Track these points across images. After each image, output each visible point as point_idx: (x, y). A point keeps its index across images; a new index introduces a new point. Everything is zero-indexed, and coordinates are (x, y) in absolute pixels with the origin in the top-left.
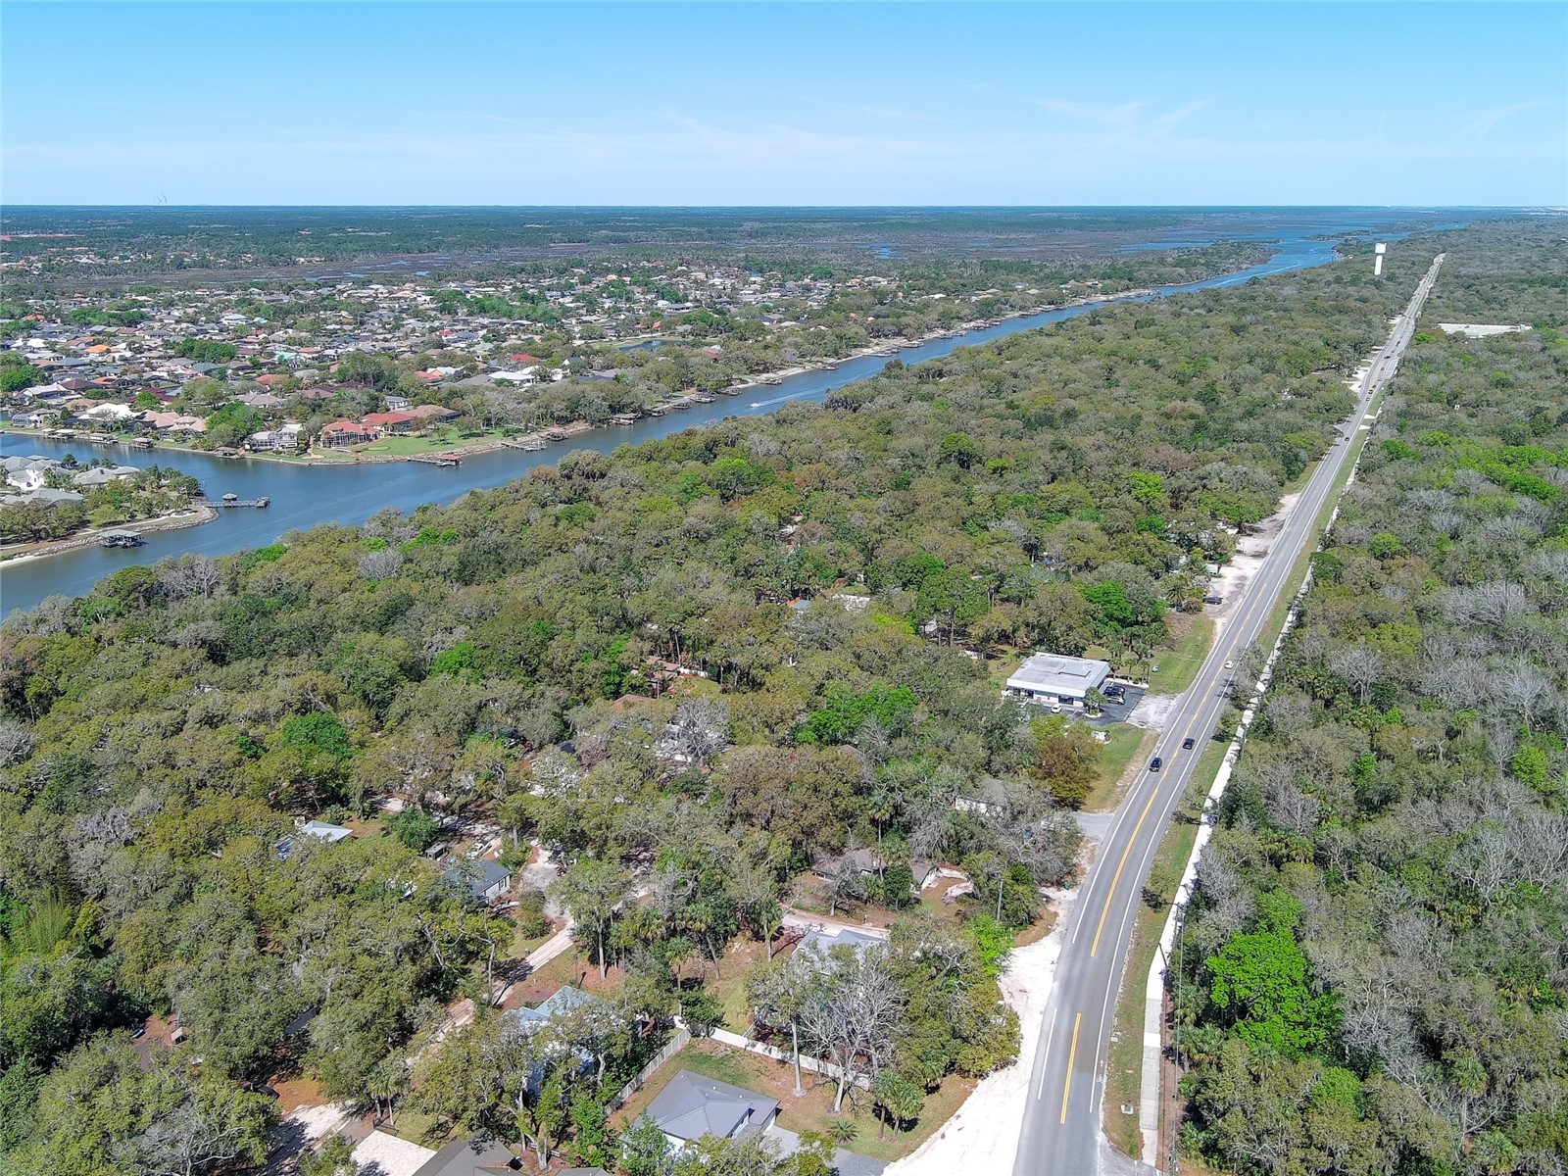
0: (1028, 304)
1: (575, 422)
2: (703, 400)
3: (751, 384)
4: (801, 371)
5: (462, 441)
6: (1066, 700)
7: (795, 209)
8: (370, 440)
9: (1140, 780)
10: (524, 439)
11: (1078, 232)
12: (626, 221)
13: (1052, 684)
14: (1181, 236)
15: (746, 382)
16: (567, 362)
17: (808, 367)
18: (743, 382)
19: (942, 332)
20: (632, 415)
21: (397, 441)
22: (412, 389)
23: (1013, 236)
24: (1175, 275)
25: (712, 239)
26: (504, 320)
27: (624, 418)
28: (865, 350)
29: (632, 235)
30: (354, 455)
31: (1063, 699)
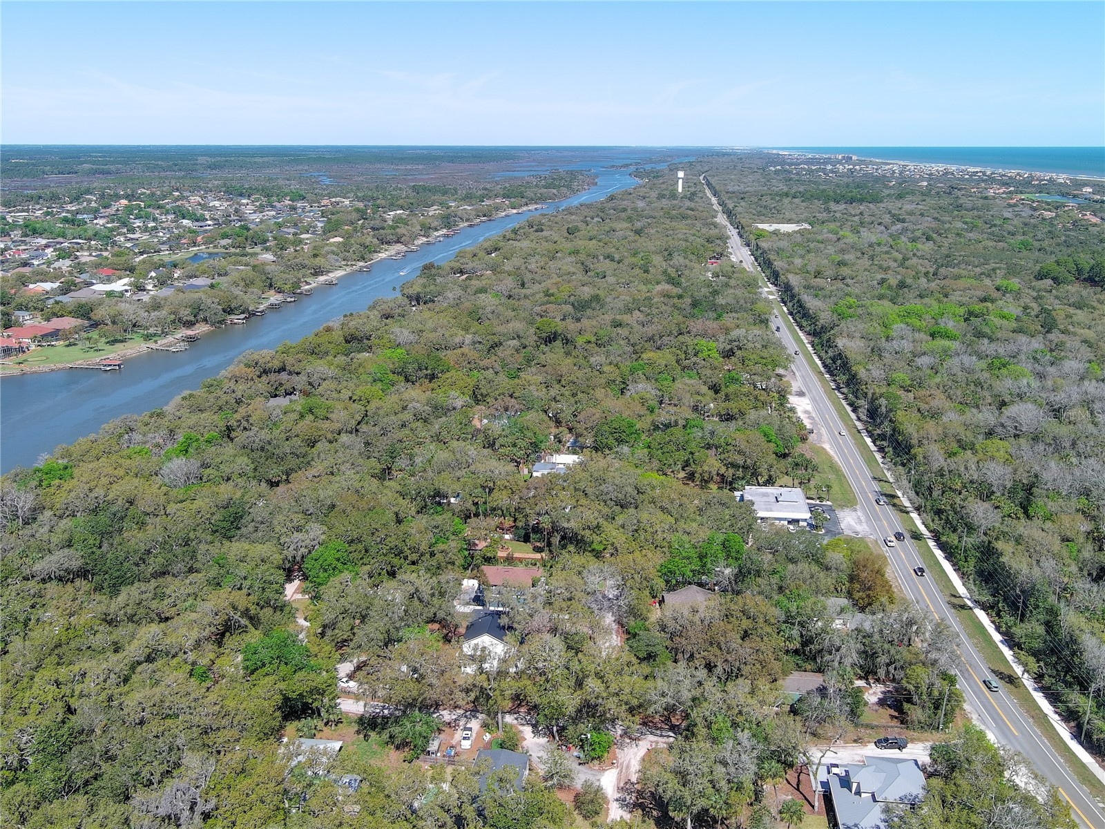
0: (471, 217)
1: (198, 325)
2: (289, 300)
3: (314, 285)
4: (343, 273)
5: (108, 347)
6: (794, 522)
7: (229, 147)
8: (24, 352)
9: (902, 580)
10: (165, 341)
11: (451, 164)
12: (96, 157)
13: (781, 511)
14: (524, 167)
15: (310, 284)
16: (153, 274)
17: (349, 269)
18: (308, 283)
19: (425, 239)
20: (243, 316)
21: (49, 352)
22: (31, 304)
23: (409, 167)
24: (551, 194)
25: (180, 170)
26: (60, 240)
27: (237, 318)
28: (380, 255)
29: (113, 168)
30: (17, 366)
31: (791, 522)
